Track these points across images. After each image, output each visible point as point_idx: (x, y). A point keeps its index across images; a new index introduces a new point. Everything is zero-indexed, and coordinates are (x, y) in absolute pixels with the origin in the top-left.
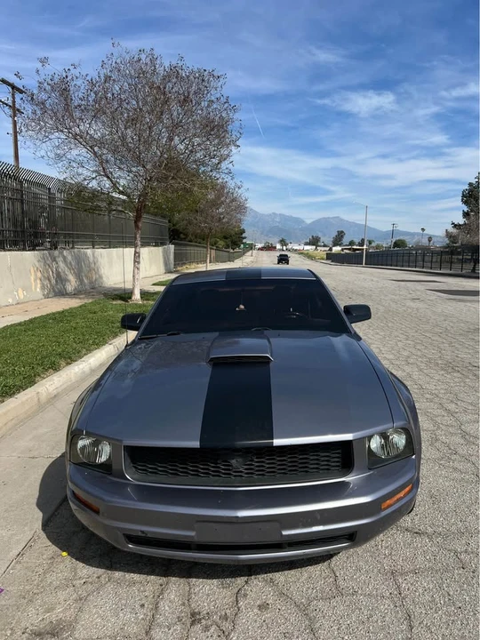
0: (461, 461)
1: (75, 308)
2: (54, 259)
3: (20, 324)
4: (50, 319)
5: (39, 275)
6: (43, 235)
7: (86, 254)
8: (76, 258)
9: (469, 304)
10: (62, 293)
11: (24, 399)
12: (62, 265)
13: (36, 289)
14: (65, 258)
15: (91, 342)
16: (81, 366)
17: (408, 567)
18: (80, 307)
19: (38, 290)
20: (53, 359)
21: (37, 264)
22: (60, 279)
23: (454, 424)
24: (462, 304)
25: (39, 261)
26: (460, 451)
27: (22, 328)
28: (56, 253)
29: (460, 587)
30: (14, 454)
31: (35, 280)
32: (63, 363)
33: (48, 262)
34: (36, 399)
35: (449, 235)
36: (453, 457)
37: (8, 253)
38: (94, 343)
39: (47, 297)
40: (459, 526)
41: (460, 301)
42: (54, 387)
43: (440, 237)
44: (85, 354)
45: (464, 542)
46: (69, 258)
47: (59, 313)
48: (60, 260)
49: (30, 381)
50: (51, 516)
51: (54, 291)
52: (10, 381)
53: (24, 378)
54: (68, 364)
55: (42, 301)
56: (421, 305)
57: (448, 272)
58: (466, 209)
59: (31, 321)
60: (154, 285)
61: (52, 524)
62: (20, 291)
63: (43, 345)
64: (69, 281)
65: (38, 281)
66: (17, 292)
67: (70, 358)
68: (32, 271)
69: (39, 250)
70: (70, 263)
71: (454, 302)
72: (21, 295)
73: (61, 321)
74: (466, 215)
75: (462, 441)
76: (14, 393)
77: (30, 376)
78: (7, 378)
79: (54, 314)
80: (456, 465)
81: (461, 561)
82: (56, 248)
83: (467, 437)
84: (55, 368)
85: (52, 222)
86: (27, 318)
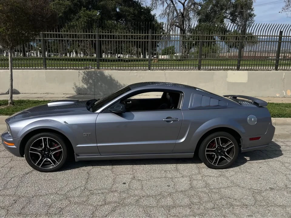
62: (289, 91)
66: (285, 91)
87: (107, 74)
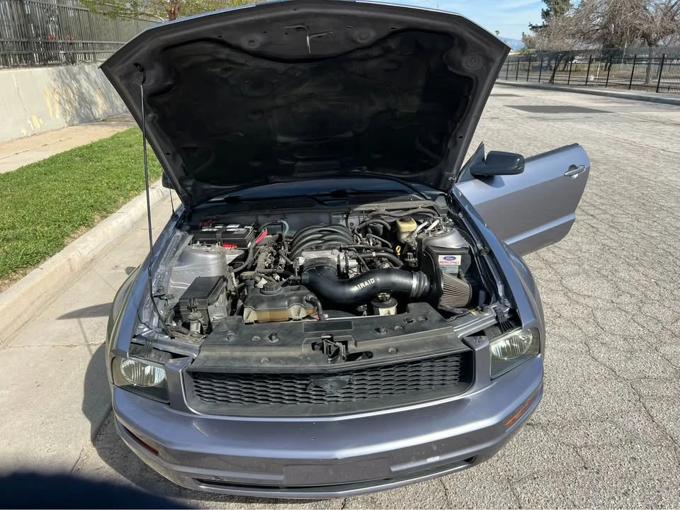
0: (567, 327)
1: (106, 140)
2: (74, 78)
3: (38, 164)
4: (76, 156)
5: (57, 97)
6: (55, 46)
9: (551, 123)
10: (89, 120)
11: (52, 269)
12: (85, 84)
13: (54, 115)
14: (87, 75)
15: (129, 187)
16: (119, 220)
17: (526, 471)
18: (113, 138)
19: (58, 116)
20: (84, 213)
21: (53, 83)
22: (85, 101)
23: (555, 278)
24: (545, 124)
25: (55, 80)
26: (565, 314)
27: (41, 169)
28: (75, 68)
29: (586, 493)
30: (47, 343)
31: (53, 105)
32: (97, 217)
33: (67, 81)
34: (68, 267)
35: (525, 39)
36: (559, 321)
37: (12, 71)
38: (133, 189)
39: (71, 124)
40: (574, 413)
41: (543, 119)
42: (88, 250)
43: (516, 41)
44: (124, 203)
45: (582, 432)
47: (86, 147)
48: (82, 78)
49: (57, 244)
50: (101, 426)
51: (79, 116)
52: (31, 247)
53: (49, 241)
54: (104, 217)
55: (65, 130)
56: (500, 126)
57: (525, 83)
58: (545, 7)
59: (53, 160)
61: (102, 437)
62: (35, 119)
63: (70, 195)
64: (96, 104)
65: (57, 105)
66: (31, 119)
67: (105, 210)
68: (47, 93)
69: (52, 65)
71: (535, 121)
72: (37, 124)
73: (91, 159)
74: (546, 14)
75: (564, 300)
76: (38, 262)
77: (56, 238)
78: (27, 242)
79: (80, 149)
80: (562, 331)
81: (583, 459)
82: (73, 62)
83: (570, 294)
84: (87, 223)
85: (63, 29)
86: (47, 155)
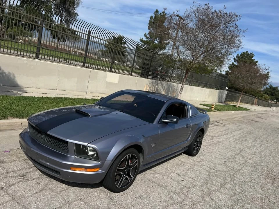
6: (157, 74)
7: (173, 85)
8: (168, 86)
21: (149, 84)
28: (159, 82)
33: (154, 85)
37: (137, 78)
46: (165, 85)
48: (160, 85)
60: (200, 104)
68: (146, 87)
70: (164, 87)
87: (8, 73)
